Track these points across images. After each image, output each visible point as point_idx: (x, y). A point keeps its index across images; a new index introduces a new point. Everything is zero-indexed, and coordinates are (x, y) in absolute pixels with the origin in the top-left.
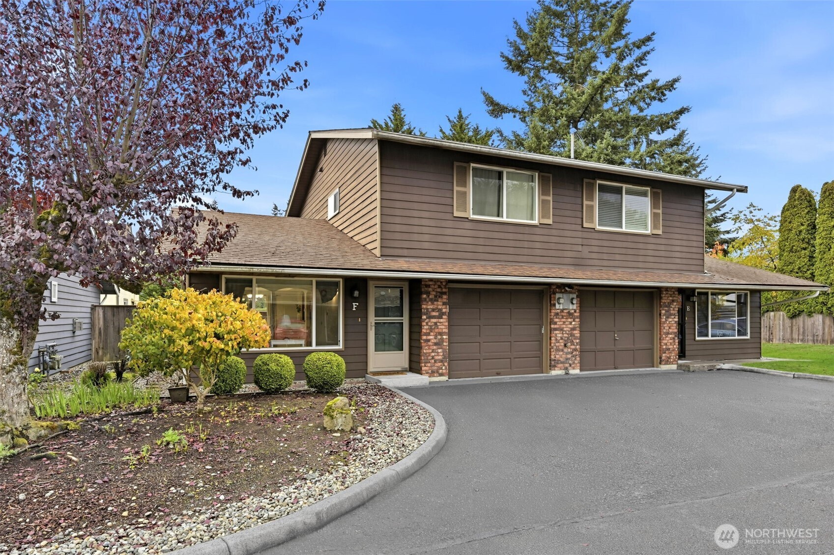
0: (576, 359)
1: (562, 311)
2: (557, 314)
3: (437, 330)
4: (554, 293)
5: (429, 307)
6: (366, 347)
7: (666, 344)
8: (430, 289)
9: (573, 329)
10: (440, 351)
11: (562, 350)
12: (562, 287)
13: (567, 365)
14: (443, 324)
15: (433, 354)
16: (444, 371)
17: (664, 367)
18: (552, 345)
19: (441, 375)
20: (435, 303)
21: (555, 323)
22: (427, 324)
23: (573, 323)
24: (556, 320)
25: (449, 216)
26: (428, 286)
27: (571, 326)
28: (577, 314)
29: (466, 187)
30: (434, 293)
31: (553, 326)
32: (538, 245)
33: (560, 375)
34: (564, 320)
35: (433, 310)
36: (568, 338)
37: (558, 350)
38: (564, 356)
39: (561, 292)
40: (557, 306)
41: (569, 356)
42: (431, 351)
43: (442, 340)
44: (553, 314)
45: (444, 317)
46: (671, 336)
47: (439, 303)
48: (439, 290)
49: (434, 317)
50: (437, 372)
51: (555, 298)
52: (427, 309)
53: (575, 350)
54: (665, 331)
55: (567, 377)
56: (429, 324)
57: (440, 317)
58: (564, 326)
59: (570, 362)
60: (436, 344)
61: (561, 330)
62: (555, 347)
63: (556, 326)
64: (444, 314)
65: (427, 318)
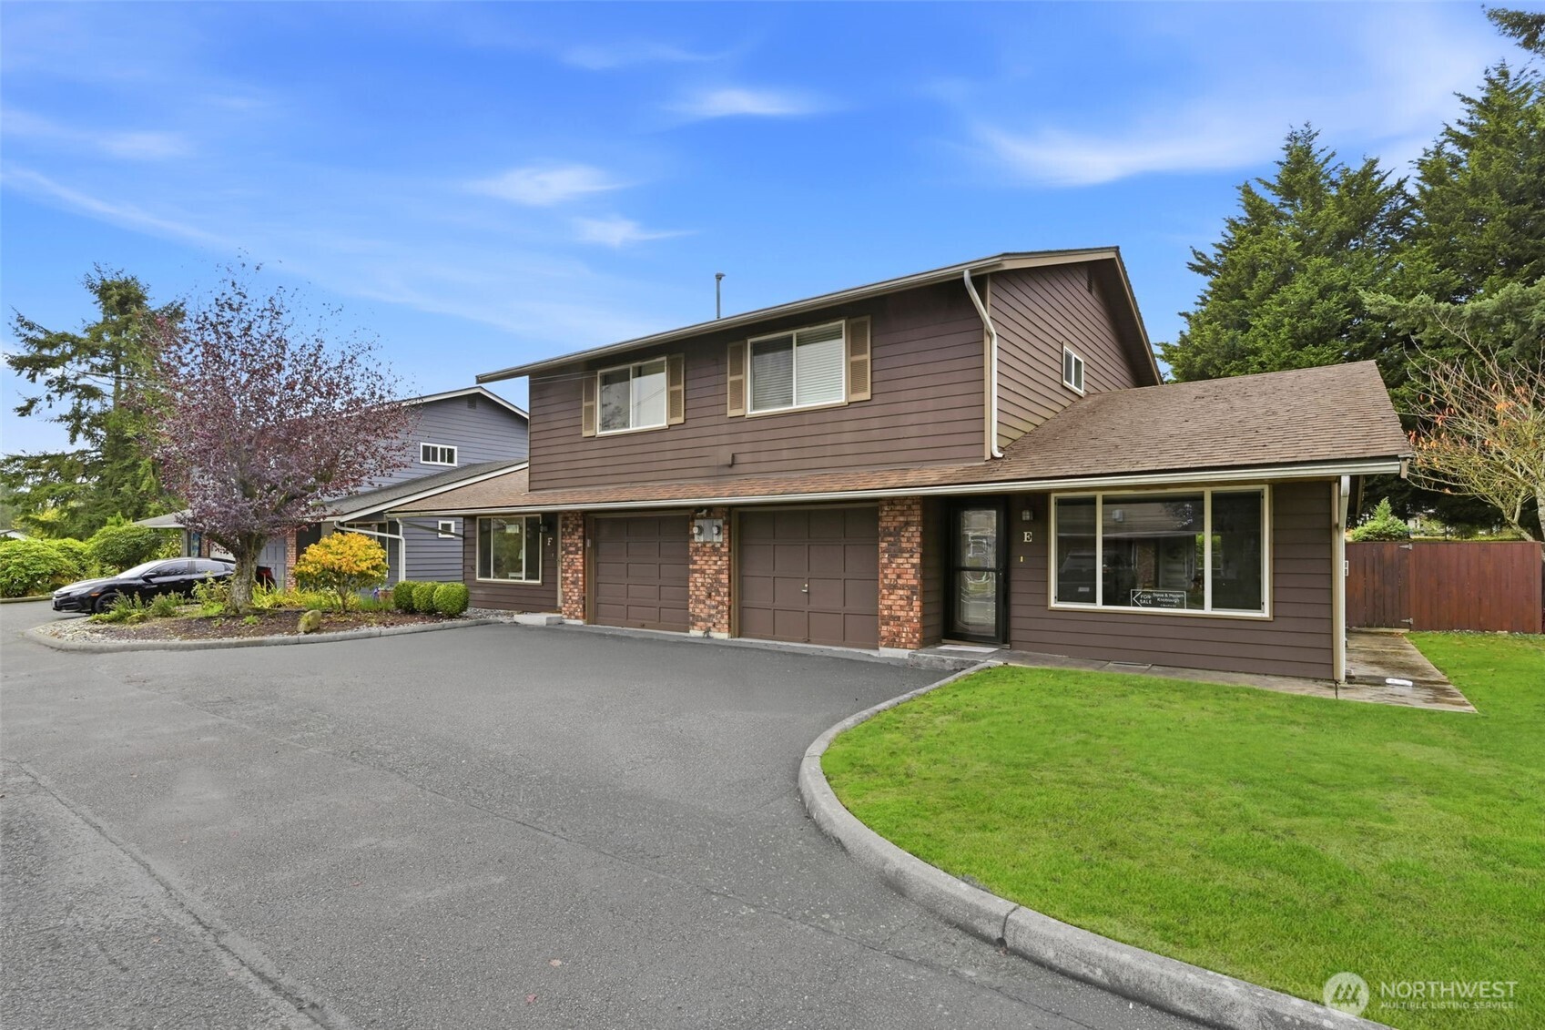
0: (722, 617)
1: (704, 544)
2: (697, 550)
3: (573, 568)
4: (693, 519)
5: (567, 541)
7: (890, 608)
8: (568, 522)
9: (719, 572)
10: (576, 590)
11: (704, 603)
12: (701, 510)
13: (710, 625)
14: (579, 560)
15: (570, 594)
16: (579, 614)
17: (886, 652)
18: (691, 593)
19: (577, 618)
20: (571, 537)
21: (695, 563)
22: (566, 560)
23: (719, 563)
24: (695, 558)
25: (577, 438)
26: (568, 518)
27: (715, 567)
28: (725, 550)
29: (593, 400)
30: (572, 526)
31: (691, 567)
33: (699, 638)
34: (706, 558)
35: (569, 545)
36: (712, 585)
37: (698, 601)
38: (706, 611)
39: (703, 518)
40: (696, 538)
41: (713, 612)
42: (568, 590)
43: (578, 577)
44: (691, 549)
45: (579, 552)
46: (901, 592)
47: (576, 537)
49: (571, 553)
50: (573, 614)
51: (694, 526)
52: (566, 544)
53: (722, 603)
54: (886, 581)
55: (707, 642)
56: (568, 560)
57: (576, 552)
58: (706, 567)
59: (715, 620)
60: (572, 583)
61: (703, 572)
62: (694, 597)
63: (696, 567)
64: (579, 549)
65: (565, 554)
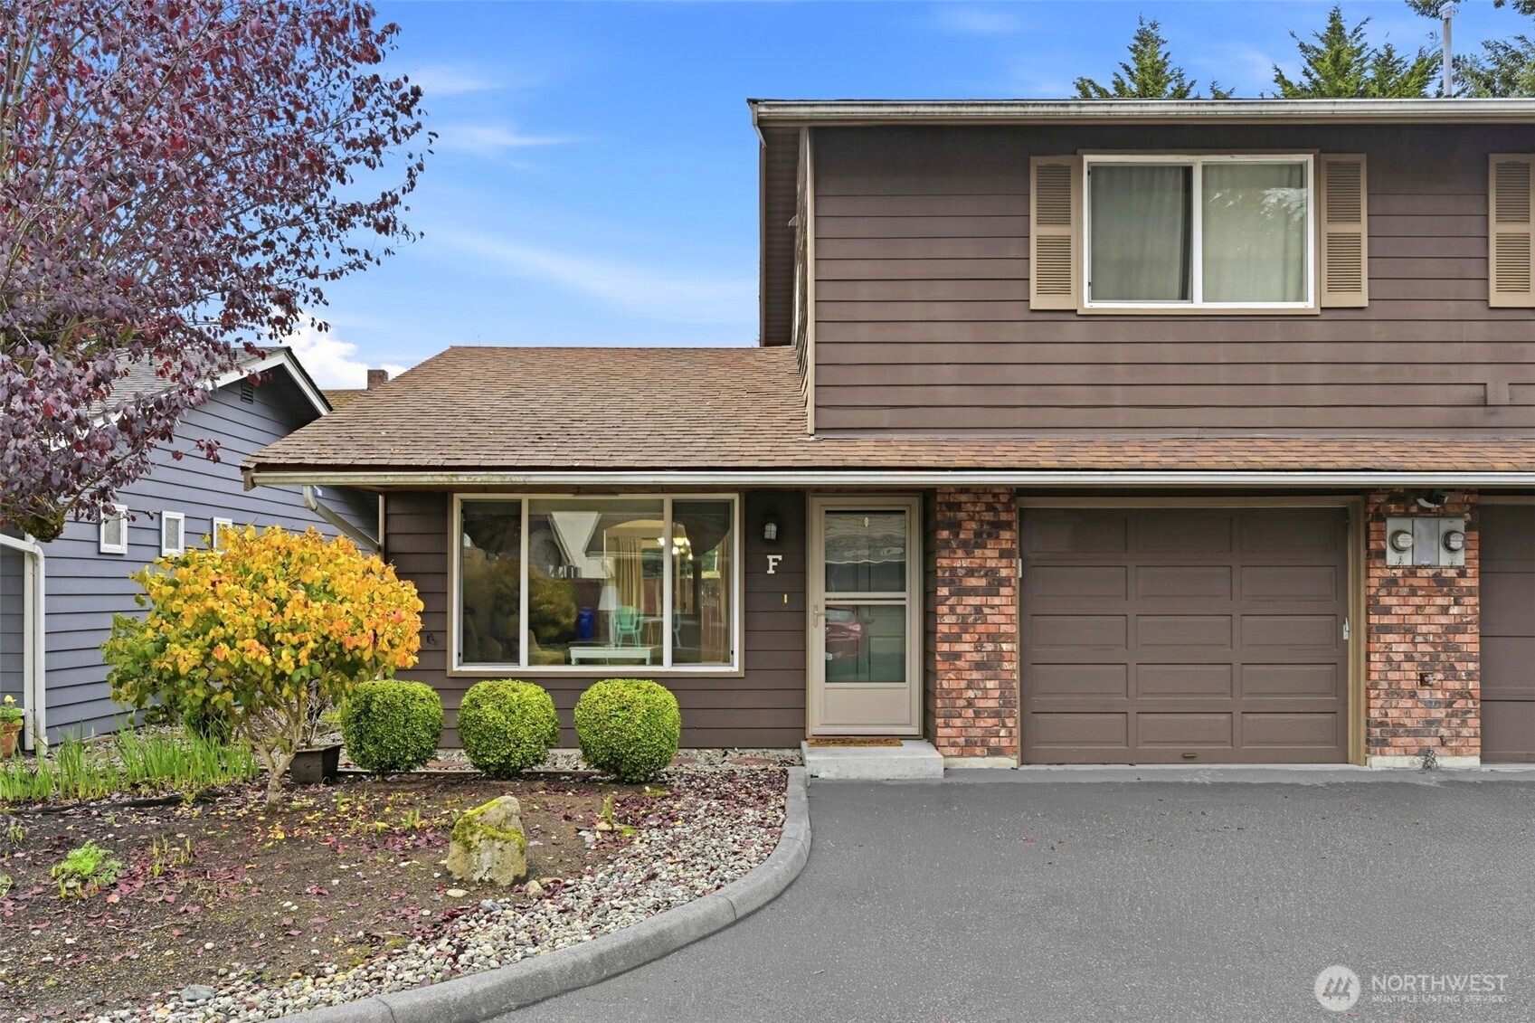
0: (1464, 724)
1: (1412, 571)
2: (1393, 582)
3: (981, 628)
4: (1381, 517)
5: (958, 564)
6: (802, 670)
8: (962, 515)
9: (1455, 629)
10: (990, 684)
11: (1413, 695)
12: (1408, 500)
13: (1430, 742)
14: (1003, 611)
15: (971, 694)
16: (1005, 743)
18: (1374, 676)
19: (997, 752)
20: (978, 552)
21: (1387, 611)
22: (952, 610)
23: (1455, 610)
24: (1389, 600)
25: (1014, 311)
26: (957, 507)
27: (1444, 620)
28: (1469, 583)
29: (1067, 222)
30: (974, 525)
31: (1374, 619)
32: (1316, 374)
33: (1404, 771)
34: (1417, 601)
35: (971, 572)
36: (1435, 658)
37: (1394, 692)
38: (1417, 712)
39: (1407, 515)
40: (1392, 558)
41: (1439, 713)
42: (963, 684)
43: (999, 654)
44: (1374, 582)
45: (1004, 591)
47: (988, 553)
48: (989, 516)
49: (974, 591)
50: (984, 743)
51: (1382, 532)
52: (953, 570)
53: (1463, 695)
55: (1433, 779)
56: (959, 610)
57: (992, 590)
58: (1419, 619)
59: (1443, 732)
60: (978, 666)
61: (1409, 630)
62: (1384, 685)
63: (1386, 620)
64: (1005, 582)
65: (951, 594)
